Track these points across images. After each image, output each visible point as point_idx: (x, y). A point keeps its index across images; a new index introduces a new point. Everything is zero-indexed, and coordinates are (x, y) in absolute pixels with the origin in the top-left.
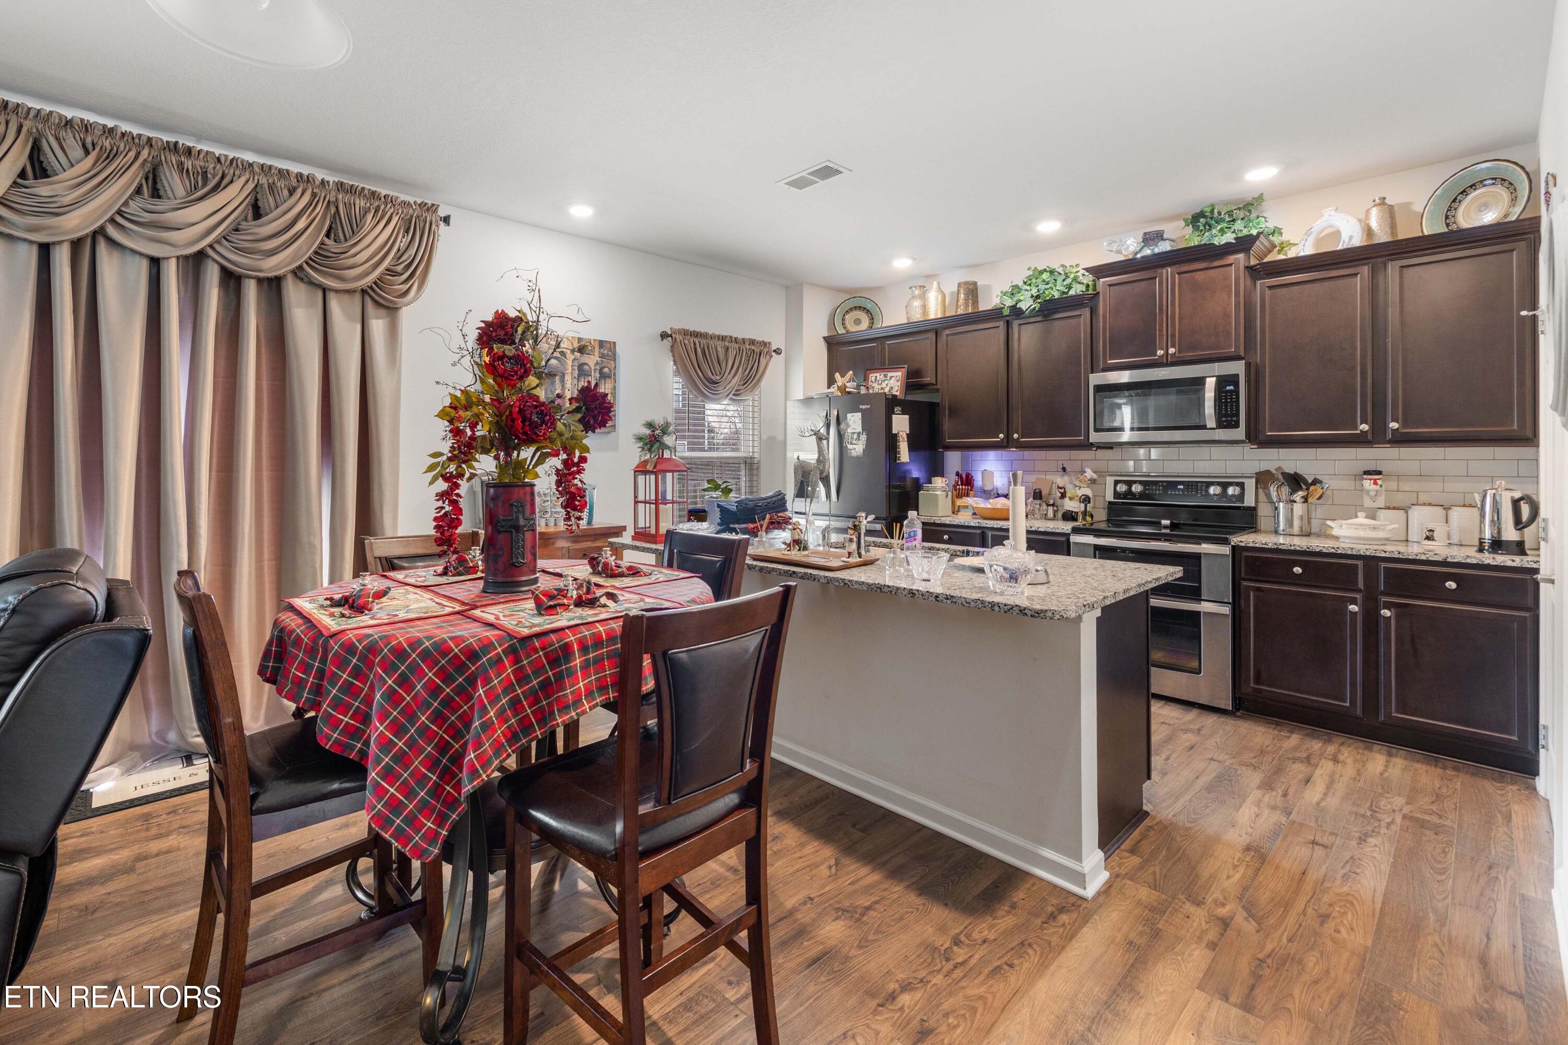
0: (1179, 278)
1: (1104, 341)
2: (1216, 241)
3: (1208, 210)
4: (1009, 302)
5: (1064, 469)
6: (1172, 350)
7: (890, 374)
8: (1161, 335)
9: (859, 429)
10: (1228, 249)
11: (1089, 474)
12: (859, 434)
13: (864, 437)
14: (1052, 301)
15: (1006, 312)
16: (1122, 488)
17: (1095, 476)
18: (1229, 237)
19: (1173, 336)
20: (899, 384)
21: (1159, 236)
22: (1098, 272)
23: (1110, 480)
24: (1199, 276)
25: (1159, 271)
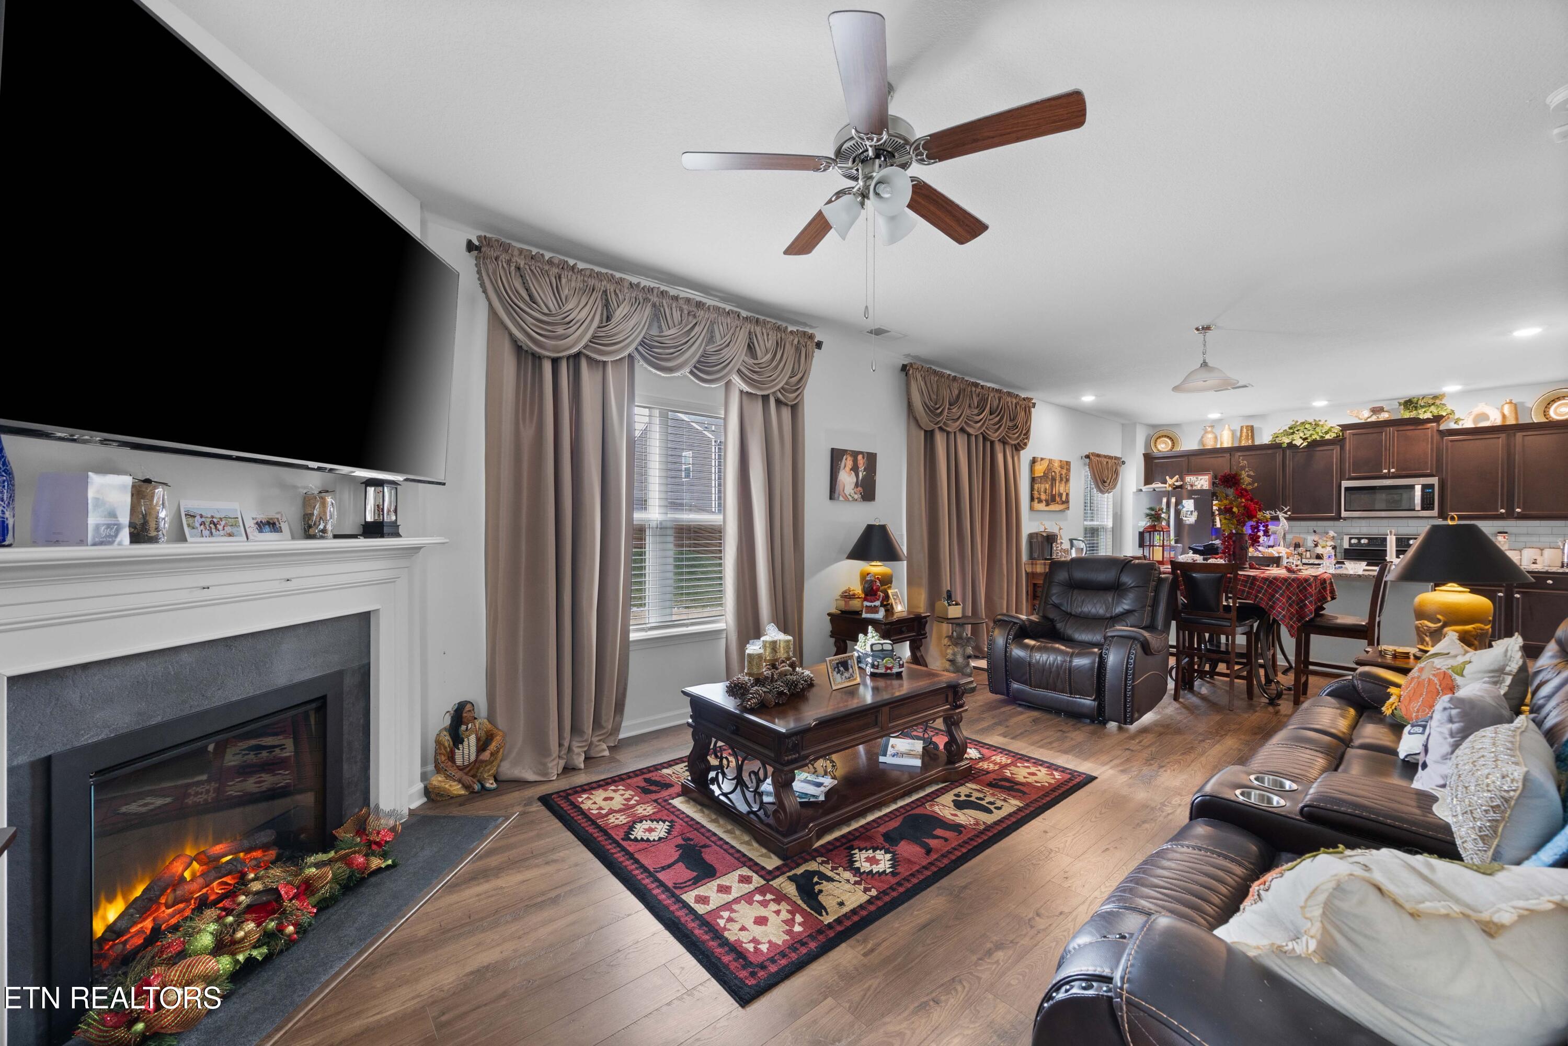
0: (1398, 434)
1: (1349, 463)
2: (1421, 417)
3: (1415, 400)
4: (1286, 440)
5: (1315, 532)
6: (1393, 470)
7: (1200, 477)
8: (1386, 462)
9: (1192, 508)
10: (1428, 421)
11: (1332, 533)
12: (1192, 512)
13: (1195, 514)
14: (1315, 441)
15: (1285, 445)
16: (1353, 541)
17: (1335, 535)
18: (1428, 415)
19: (1393, 463)
20: (1207, 483)
21: (1381, 410)
22: (1345, 428)
23: (1346, 538)
24: (1409, 433)
25: (1385, 429)
